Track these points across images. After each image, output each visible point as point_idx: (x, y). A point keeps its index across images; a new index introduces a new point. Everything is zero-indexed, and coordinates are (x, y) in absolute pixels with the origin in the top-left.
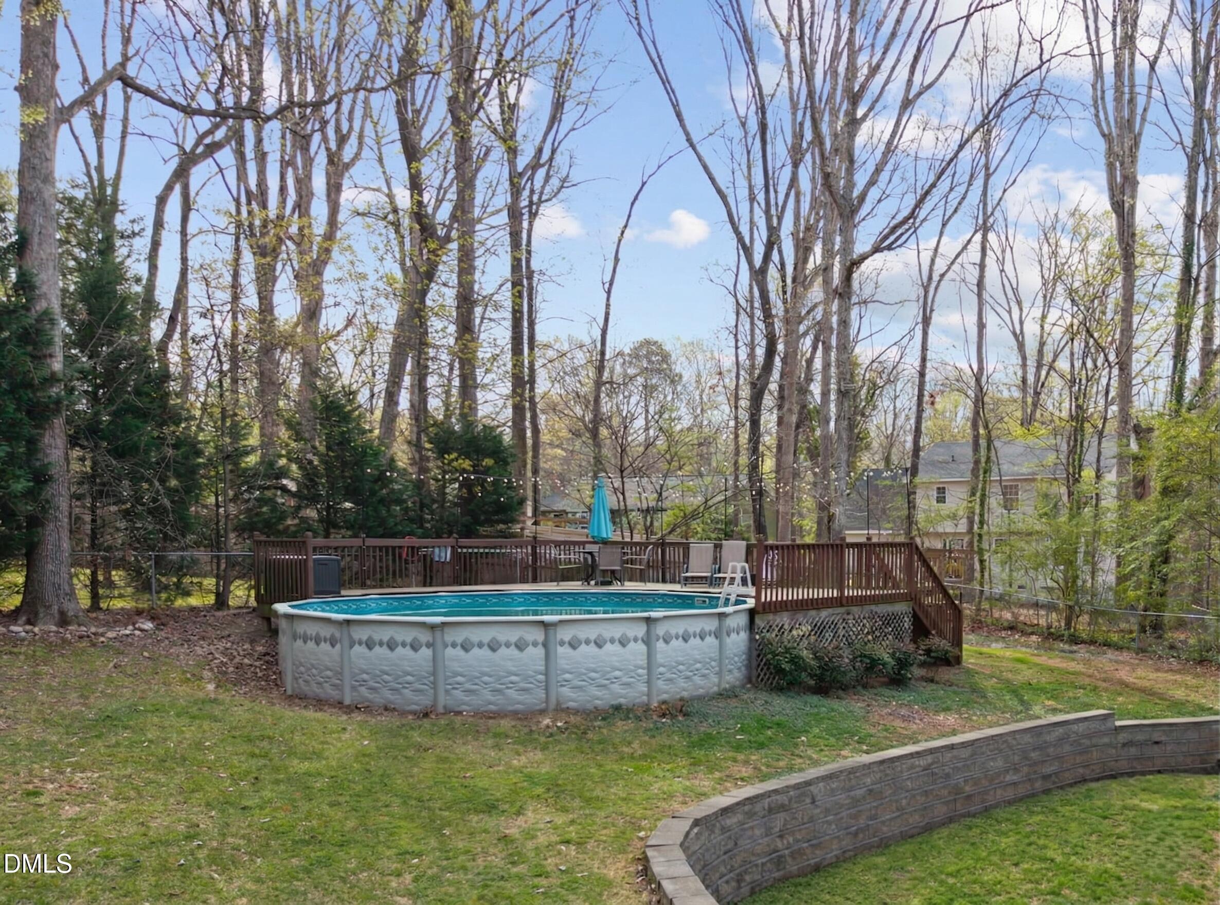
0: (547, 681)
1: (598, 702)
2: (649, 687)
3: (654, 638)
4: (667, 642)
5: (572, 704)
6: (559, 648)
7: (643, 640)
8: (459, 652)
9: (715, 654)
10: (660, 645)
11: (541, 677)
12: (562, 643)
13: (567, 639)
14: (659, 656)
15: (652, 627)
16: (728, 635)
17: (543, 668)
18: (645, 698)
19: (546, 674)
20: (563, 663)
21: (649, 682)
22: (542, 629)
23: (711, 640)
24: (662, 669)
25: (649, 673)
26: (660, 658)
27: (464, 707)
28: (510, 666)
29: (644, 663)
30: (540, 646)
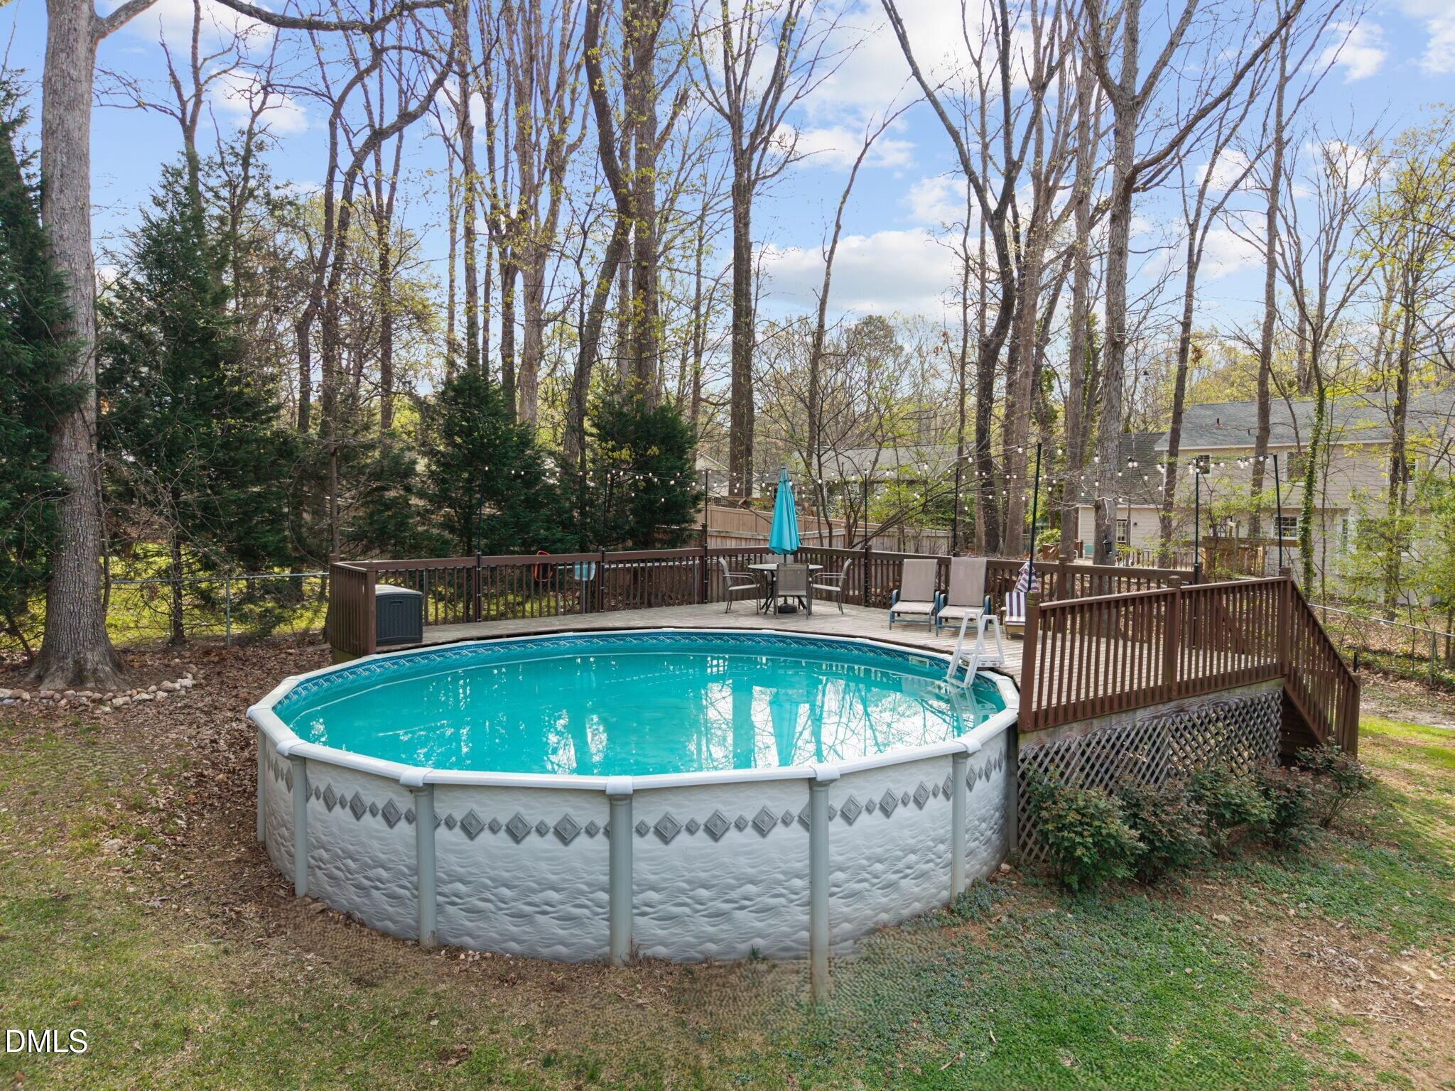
0: (612, 902)
1: (711, 947)
2: (813, 915)
3: (822, 813)
4: (849, 820)
5: (661, 951)
6: (636, 839)
7: (802, 821)
8: (457, 836)
9: (945, 830)
10: (836, 827)
11: (604, 897)
12: (642, 831)
13: (651, 821)
14: (832, 849)
15: (821, 795)
16: (970, 787)
17: (606, 879)
18: (805, 935)
19: (611, 889)
20: (643, 870)
21: (811, 904)
22: (606, 801)
23: (937, 805)
24: (840, 876)
25: (813, 884)
26: (834, 854)
27: (468, 940)
28: (545, 871)
29: (802, 865)
30: (600, 837)
